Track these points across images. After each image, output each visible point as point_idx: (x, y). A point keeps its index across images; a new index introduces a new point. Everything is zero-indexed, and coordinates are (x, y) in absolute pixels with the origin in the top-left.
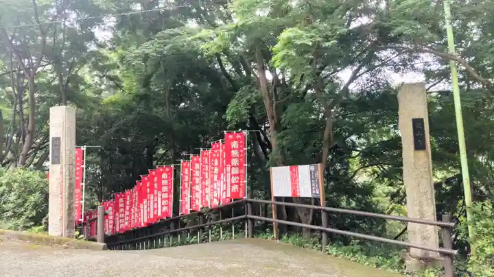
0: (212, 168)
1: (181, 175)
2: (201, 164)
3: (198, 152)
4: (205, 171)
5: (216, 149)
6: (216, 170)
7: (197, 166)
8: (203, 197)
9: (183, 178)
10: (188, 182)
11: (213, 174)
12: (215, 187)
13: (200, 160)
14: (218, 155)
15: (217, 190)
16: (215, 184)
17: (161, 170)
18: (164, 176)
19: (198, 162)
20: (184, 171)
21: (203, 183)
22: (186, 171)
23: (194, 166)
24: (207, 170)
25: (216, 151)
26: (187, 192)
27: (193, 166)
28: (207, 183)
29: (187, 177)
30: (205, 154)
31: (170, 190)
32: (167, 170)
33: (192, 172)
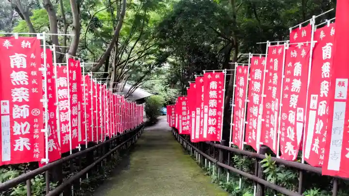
0: (288, 80)
1: (235, 86)
2: (266, 71)
3: (263, 49)
4: (272, 85)
5: (300, 39)
6: (297, 84)
7: (258, 74)
8: (265, 129)
9: (237, 91)
10: (243, 99)
11: (290, 93)
12: (292, 119)
13: (265, 63)
14: (304, 53)
15: (294, 127)
16: (292, 113)
17: (209, 76)
18: (213, 85)
19: (261, 67)
20: (237, 81)
21: (268, 105)
22: (242, 81)
23: (254, 73)
24: (275, 82)
25: (300, 45)
26: (241, 114)
27: (252, 73)
28: (274, 106)
29: (241, 91)
30: (274, 52)
31: (219, 105)
32: (217, 76)
33: (250, 85)
